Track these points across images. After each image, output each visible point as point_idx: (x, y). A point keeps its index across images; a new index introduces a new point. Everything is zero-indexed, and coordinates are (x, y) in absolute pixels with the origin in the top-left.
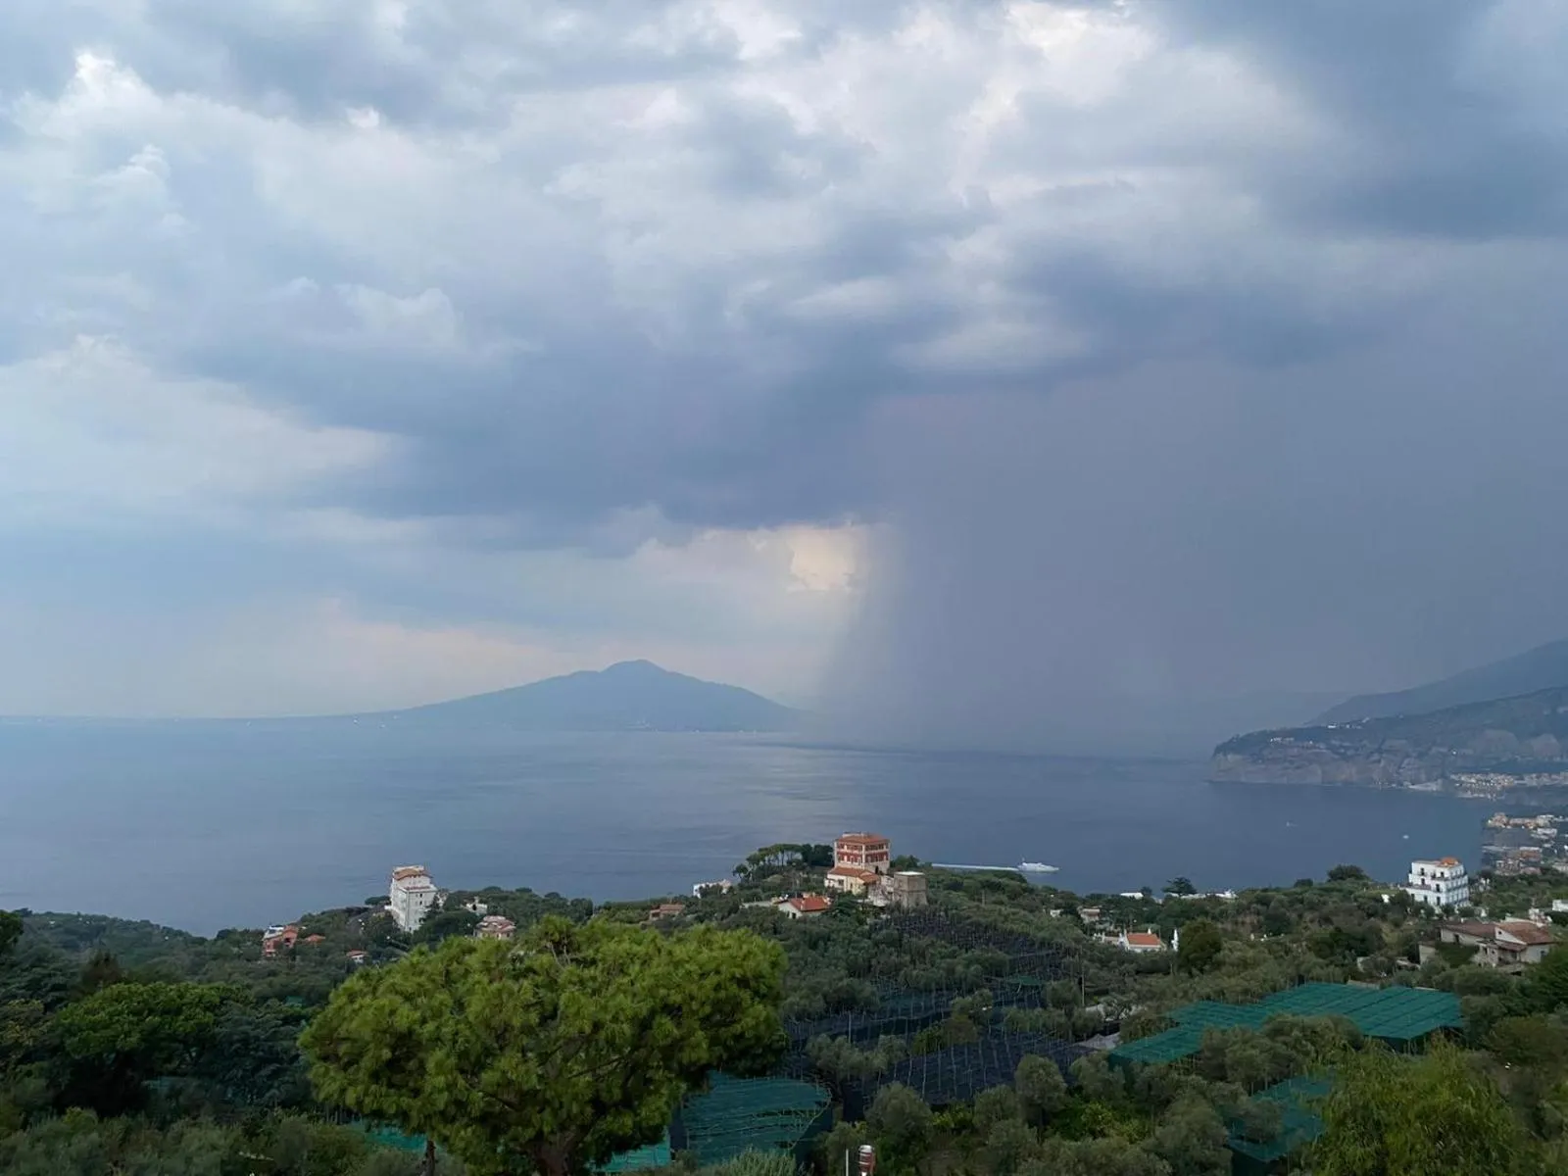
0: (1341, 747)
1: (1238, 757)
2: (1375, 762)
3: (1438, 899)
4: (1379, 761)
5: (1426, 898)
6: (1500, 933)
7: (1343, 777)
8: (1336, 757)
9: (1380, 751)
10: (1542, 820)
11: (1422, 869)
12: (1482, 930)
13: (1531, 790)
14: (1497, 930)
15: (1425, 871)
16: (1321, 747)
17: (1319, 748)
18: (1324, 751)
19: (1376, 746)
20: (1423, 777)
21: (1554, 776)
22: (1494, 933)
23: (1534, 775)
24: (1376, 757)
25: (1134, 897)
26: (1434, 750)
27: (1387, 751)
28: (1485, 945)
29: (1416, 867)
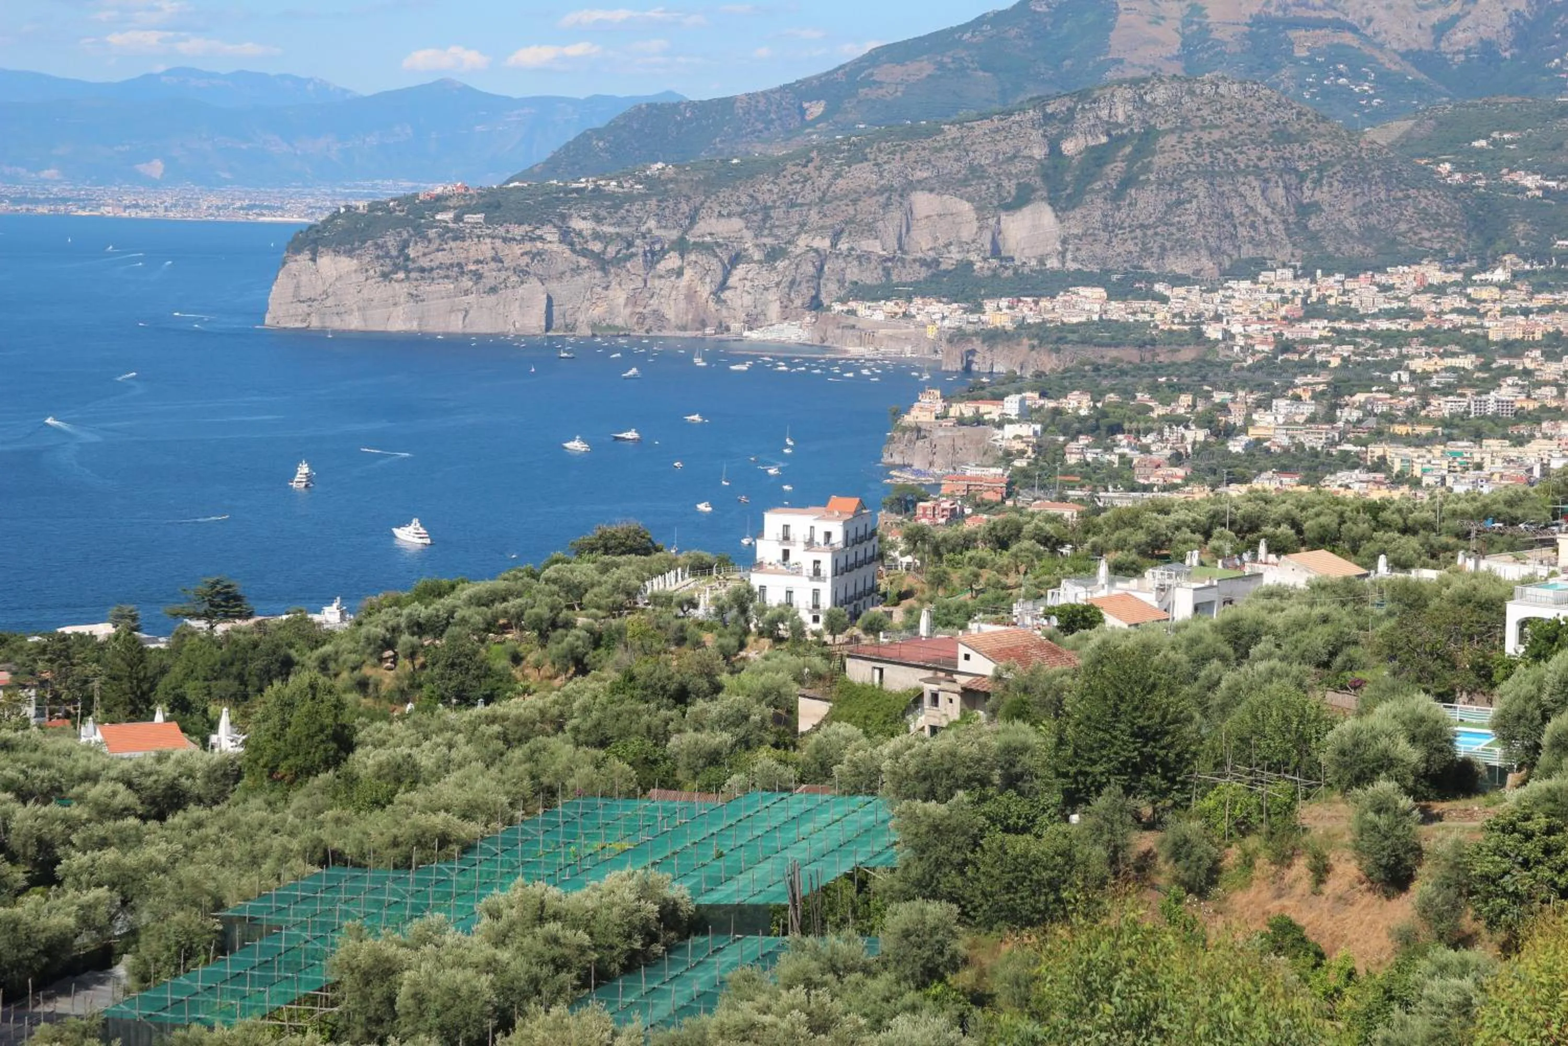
0: (596, 236)
1: (346, 264)
2: (670, 272)
3: (816, 593)
4: (680, 273)
5: (789, 593)
6: (967, 657)
7: (597, 312)
8: (583, 262)
9: (681, 247)
10: (1011, 405)
11: (786, 527)
12: (922, 655)
13: (994, 337)
14: (962, 650)
15: (792, 532)
16: (549, 237)
17: (541, 238)
18: (555, 247)
19: (674, 234)
20: (774, 310)
21: (1045, 303)
22: (956, 658)
23: (1004, 303)
24: (672, 261)
25: (93, 637)
26: (803, 241)
27: (701, 247)
28: (934, 687)
29: (773, 521)
